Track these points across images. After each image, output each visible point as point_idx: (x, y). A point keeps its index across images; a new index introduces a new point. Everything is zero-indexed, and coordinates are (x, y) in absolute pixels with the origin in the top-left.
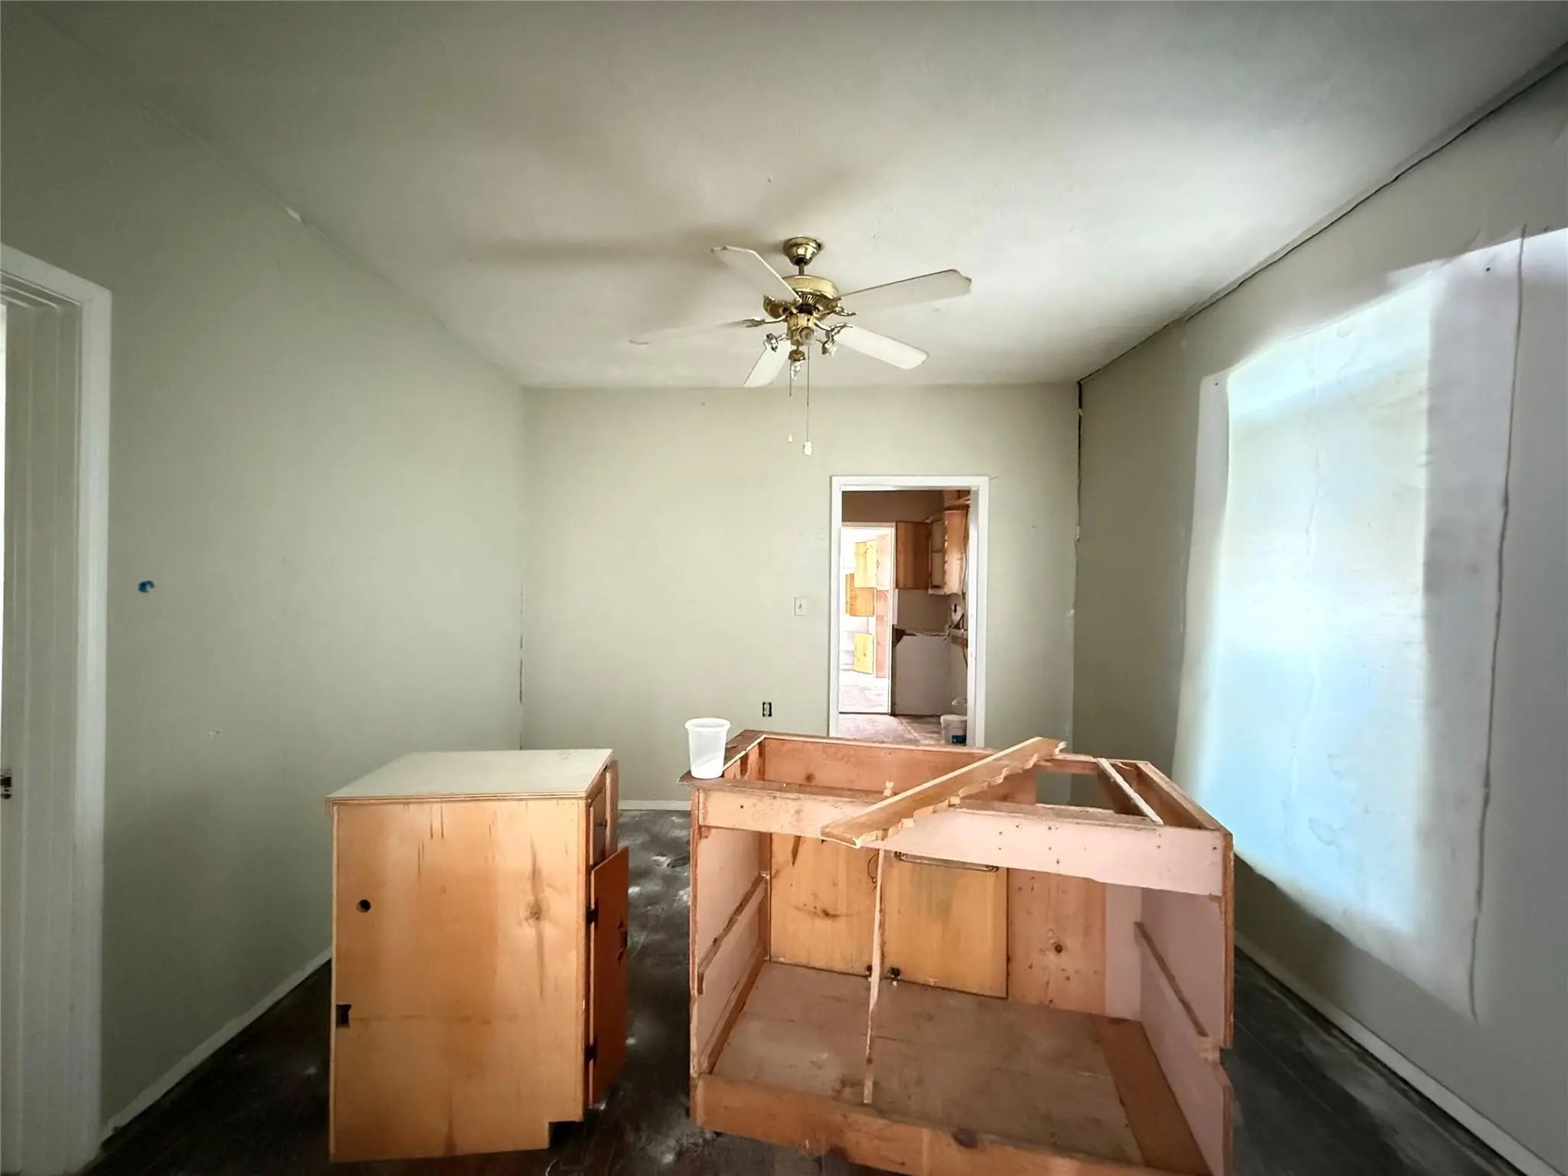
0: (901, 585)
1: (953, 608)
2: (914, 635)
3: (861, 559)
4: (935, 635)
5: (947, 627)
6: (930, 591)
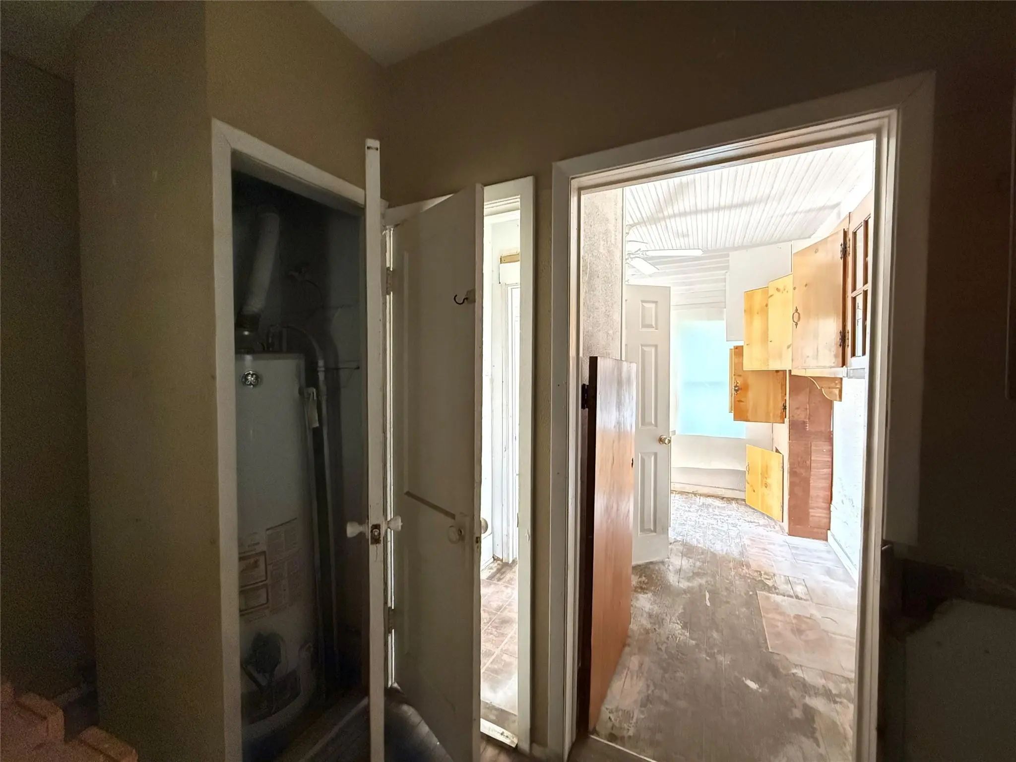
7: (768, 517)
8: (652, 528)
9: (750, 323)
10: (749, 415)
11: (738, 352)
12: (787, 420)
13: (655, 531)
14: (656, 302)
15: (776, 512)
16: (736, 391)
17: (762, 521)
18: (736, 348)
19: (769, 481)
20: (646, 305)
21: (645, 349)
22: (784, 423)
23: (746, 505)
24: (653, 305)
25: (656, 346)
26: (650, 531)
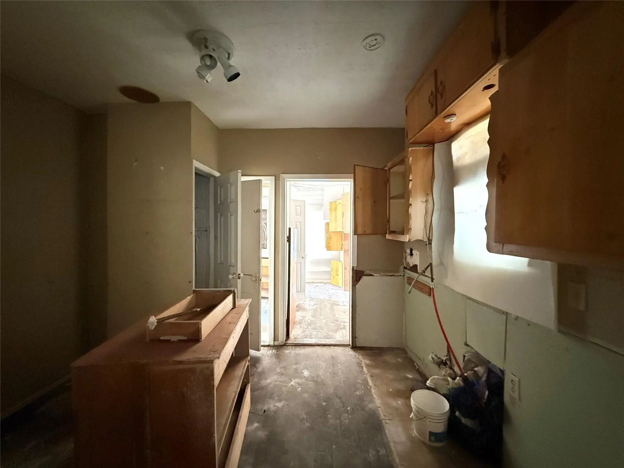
0: (360, 231)
1: (408, 251)
2: (372, 275)
3: (333, 213)
4: (391, 276)
5: (402, 268)
6: (388, 237)
7: (338, 287)
8: (300, 291)
9: (331, 213)
10: (332, 248)
11: (328, 224)
12: (343, 249)
13: (301, 292)
14: (300, 206)
15: (341, 284)
16: (327, 239)
17: (336, 288)
18: (327, 223)
19: (338, 273)
20: (297, 207)
21: (297, 223)
22: (342, 250)
23: (332, 284)
24: (299, 207)
25: (301, 223)
26: (299, 292)
